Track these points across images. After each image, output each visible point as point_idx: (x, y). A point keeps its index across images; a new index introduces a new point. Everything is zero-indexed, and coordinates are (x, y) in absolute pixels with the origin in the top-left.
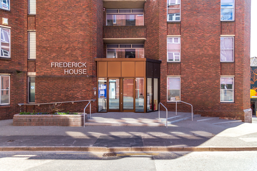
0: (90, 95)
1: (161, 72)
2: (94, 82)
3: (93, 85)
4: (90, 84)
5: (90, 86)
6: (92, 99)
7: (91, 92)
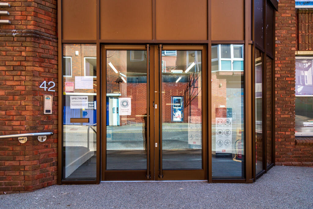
0: (23, 113)
1: (276, 39)
2: (41, 60)
3: (41, 69)
4: (25, 64)
5: (23, 73)
6: (34, 129)
7: (30, 98)
